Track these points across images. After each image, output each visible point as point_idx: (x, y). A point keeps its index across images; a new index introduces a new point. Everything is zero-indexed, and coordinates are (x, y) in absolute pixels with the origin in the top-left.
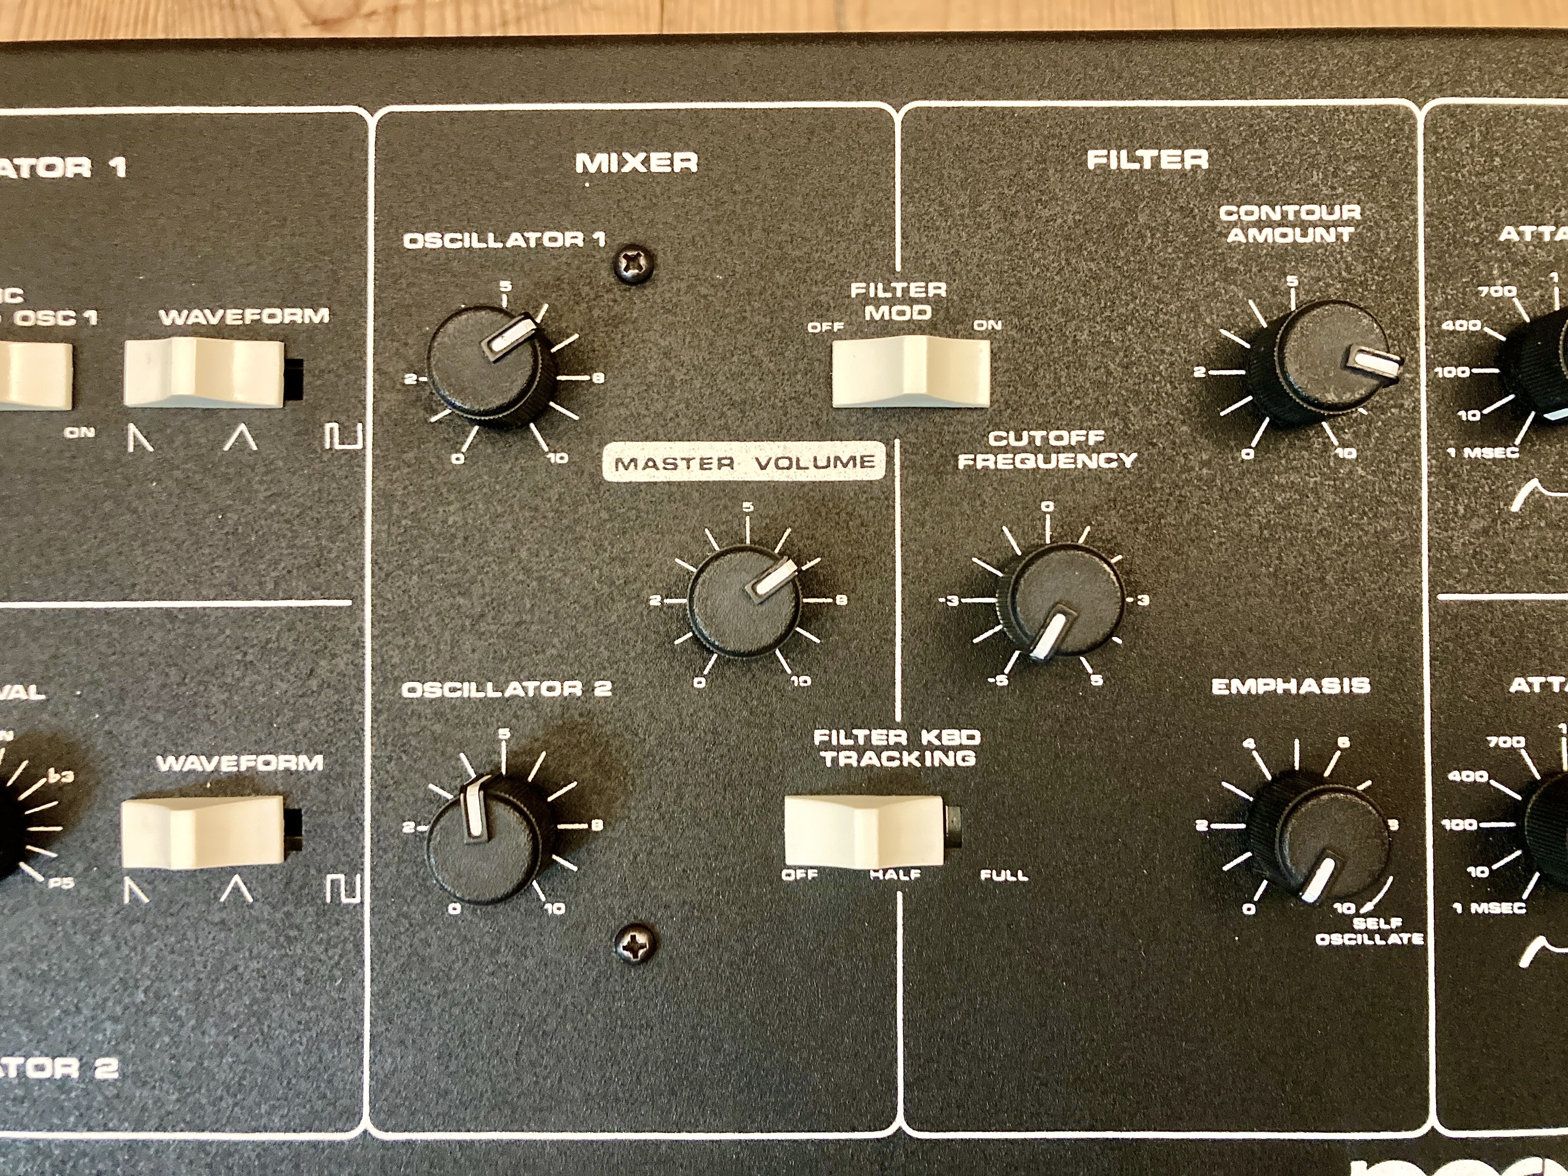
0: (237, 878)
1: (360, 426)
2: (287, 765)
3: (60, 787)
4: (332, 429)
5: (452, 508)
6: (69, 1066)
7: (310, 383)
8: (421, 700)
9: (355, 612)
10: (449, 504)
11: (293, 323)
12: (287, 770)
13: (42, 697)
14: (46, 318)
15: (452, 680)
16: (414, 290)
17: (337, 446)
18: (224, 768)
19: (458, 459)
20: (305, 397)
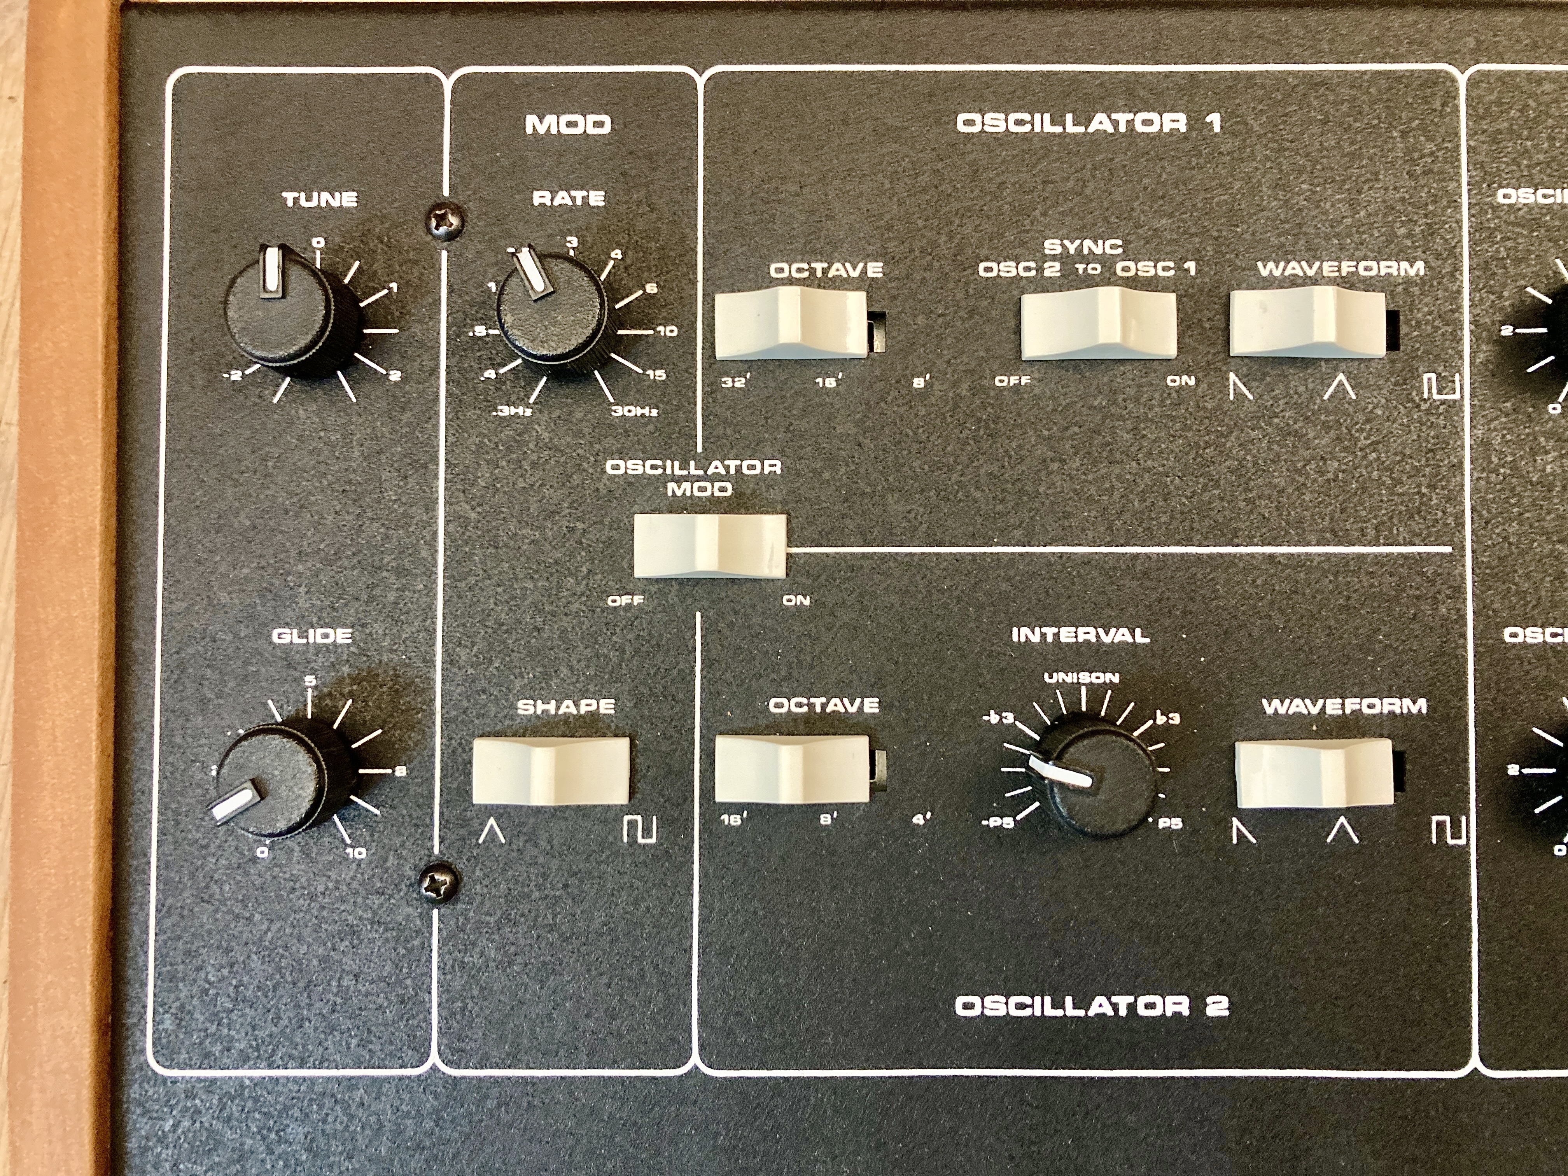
0: (1342, 819)
1: (1457, 376)
2: (1391, 708)
3: (1167, 726)
4: (1429, 379)
5: (1550, 457)
6: (1180, 1004)
7: (1406, 335)
8: (1524, 646)
9: (1456, 558)
10: (1547, 452)
11: (1389, 275)
12: (1392, 713)
13: (1147, 640)
14: (1146, 269)
15: (1552, 625)
16: (1509, 244)
17: (1436, 396)
18: (1329, 711)
19: (1554, 409)
20: (1402, 348)
